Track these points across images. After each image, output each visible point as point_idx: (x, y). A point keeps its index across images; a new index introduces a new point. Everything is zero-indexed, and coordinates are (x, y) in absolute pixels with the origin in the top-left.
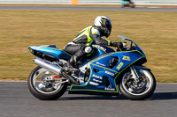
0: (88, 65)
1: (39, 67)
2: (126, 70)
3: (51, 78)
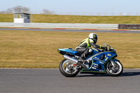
0: (91, 59)
1: (65, 60)
3: (72, 65)
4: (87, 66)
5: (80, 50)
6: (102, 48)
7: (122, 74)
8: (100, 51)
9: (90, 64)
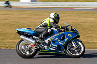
0: (49, 39)
2: (70, 42)
4: (46, 47)
5: (39, 30)
6: (62, 28)
7: (83, 56)
8: (60, 31)
9: (49, 45)
